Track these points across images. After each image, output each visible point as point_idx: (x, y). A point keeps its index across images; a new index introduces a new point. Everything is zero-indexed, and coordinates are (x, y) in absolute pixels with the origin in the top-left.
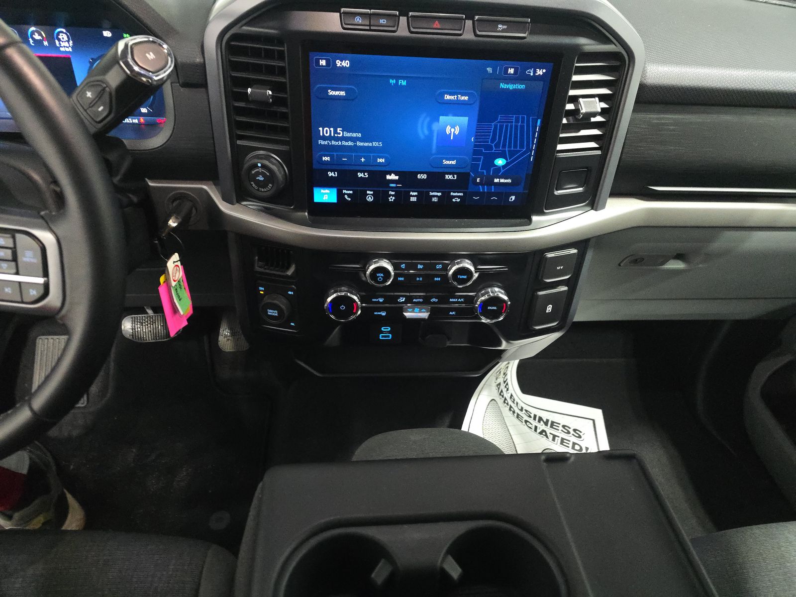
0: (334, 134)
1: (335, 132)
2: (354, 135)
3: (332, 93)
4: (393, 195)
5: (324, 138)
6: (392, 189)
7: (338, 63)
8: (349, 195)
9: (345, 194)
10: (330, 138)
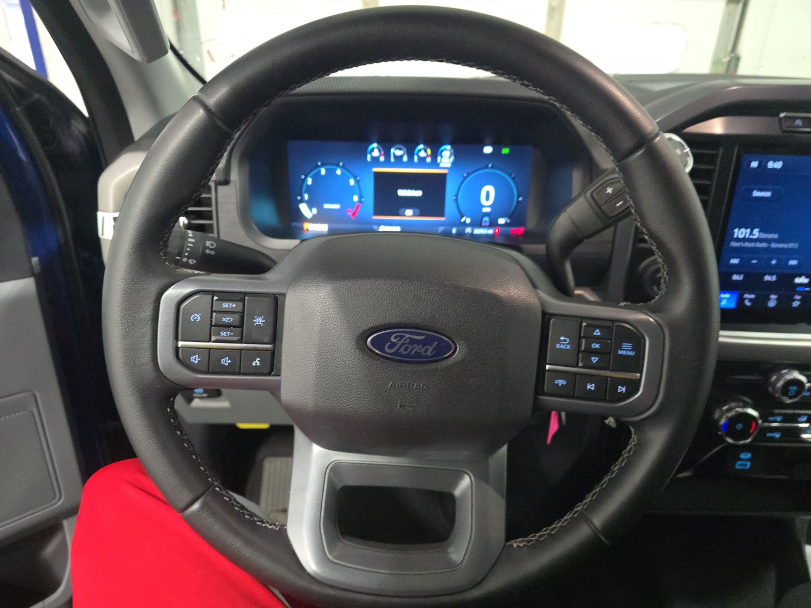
0: (750, 235)
1: (751, 233)
2: (771, 236)
3: (756, 194)
4: (798, 300)
5: (738, 240)
6: (799, 293)
7: (771, 165)
8: (750, 300)
9: (746, 299)
10: (744, 240)
